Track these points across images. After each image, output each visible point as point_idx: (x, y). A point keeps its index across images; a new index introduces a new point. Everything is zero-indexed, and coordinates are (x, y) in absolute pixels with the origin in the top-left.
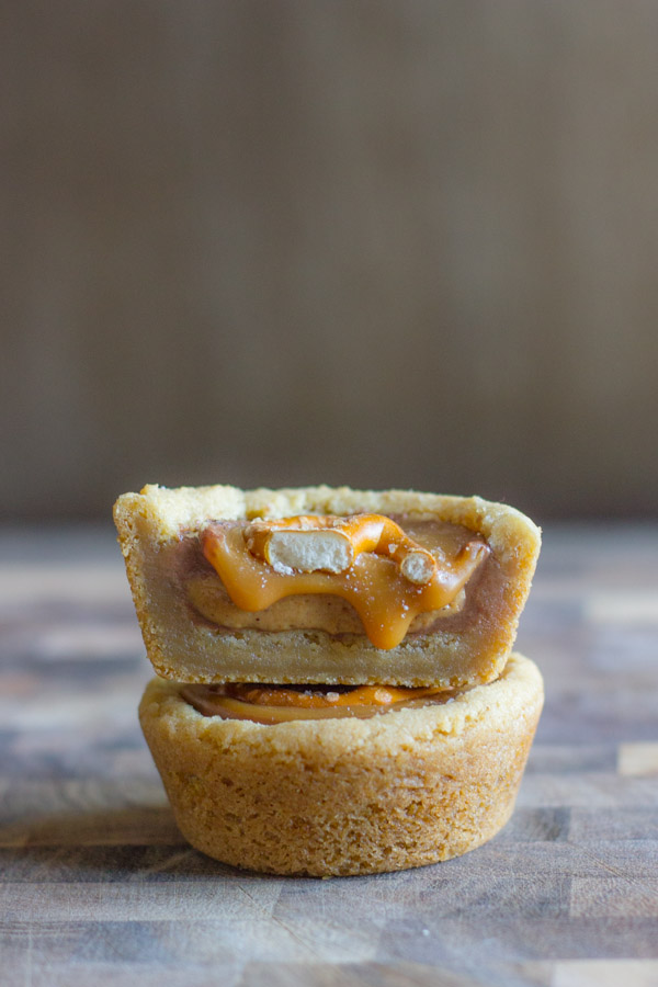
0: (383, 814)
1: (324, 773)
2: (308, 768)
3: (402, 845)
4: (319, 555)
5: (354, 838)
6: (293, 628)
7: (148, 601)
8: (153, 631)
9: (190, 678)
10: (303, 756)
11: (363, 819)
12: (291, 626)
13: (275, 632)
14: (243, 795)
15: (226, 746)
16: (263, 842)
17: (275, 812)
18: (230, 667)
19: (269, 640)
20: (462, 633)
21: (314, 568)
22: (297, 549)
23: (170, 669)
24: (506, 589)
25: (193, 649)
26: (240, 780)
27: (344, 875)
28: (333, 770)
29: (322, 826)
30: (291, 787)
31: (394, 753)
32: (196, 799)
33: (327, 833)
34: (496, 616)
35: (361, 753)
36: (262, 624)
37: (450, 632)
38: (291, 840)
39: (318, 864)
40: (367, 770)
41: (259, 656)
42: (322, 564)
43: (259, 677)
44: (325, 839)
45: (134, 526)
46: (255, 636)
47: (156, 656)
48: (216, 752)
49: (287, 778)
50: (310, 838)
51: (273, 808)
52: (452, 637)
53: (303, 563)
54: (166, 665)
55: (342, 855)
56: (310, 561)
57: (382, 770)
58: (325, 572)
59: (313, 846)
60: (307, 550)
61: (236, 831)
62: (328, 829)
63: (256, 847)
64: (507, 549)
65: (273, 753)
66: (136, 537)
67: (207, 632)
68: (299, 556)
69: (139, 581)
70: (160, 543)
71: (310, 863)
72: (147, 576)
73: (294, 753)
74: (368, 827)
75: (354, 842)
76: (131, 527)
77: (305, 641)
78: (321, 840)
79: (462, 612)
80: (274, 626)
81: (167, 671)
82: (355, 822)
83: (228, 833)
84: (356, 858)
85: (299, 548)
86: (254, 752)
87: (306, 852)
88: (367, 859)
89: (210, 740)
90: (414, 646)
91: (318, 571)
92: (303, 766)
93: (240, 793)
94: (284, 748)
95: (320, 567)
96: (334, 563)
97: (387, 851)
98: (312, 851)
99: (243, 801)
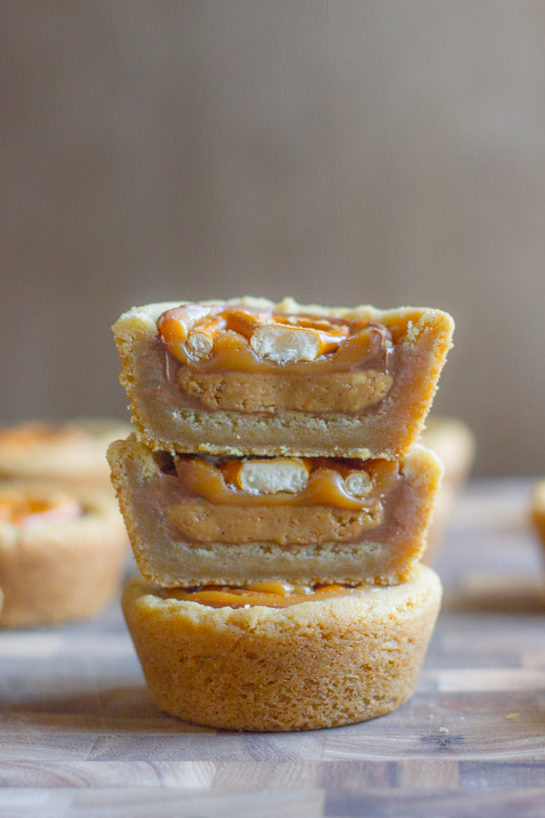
0: (370, 672)
1: (337, 640)
2: (324, 637)
3: (377, 698)
4: (281, 479)
5: (348, 693)
6: (252, 541)
7: (136, 524)
8: (141, 548)
9: (172, 583)
10: (321, 628)
11: (357, 677)
12: (249, 538)
13: (237, 544)
14: (265, 666)
15: (253, 626)
16: (275, 703)
17: (291, 677)
18: (203, 573)
19: (231, 551)
20: (383, 542)
21: (278, 490)
22: (263, 475)
23: (156, 577)
24: (417, 507)
25: (174, 560)
26: (265, 653)
27: (336, 726)
28: (342, 637)
29: (326, 685)
30: (309, 654)
31: (385, 621)
32: (213, 676)
33: (329, 690)
34: (410, 528)
35: (364, 621)
36: (227, 538)
37: (374, 541)
38: (300, 699)
39: (319, 716)
40: (366, 636)
41: (225, 564)
42: (284, 486)
43: (226, 580)
44: (328, 696)
45: (123, 466)
46: (222, 548)
47: (144, 567)
48: (244, 632)
49: (307, 647)
50: (315, 696)
51: (290, 674)
52: (375, 544)
53: (269, 486)
54: (152, 574)
55: (337, 709)
56: (274, 485)
57: (375, 635)
58: (287, 492)
59: (316, 701)
60: (271, 477)
61: (251, 697)
62: (331, 687)
63: (268, 708)
64: (417, 476)
65: (298, 627)
66: (126, 475)
67: (184, 547)
68: (265, 481)
69: (129, 508)
70: (145, 479)
71: (311, 717)
72: (135, 505)
73: (314, 624)
74: (359, 683)
75: (348, 697)
76: (121, 466)
77: (262, 551)
78: (324, 697)
79: (382, 525)
80: (235, 539)
81: (153, 578)
82: (351, 679)
83: (241, 700)
84: (346, 710)
85: (265, 475)
86: (280, 628)
87: (310, 709)
88: (352, 711)
89: (235, 624)
90: (346, 553)
91: (280, 491)
92: (321, 635)
93: (262, 664)
94: (306, 623)
95: (282, 489)
96: (292, 485)
97: (367, 702)
98: (315, 706)
99: (264, 671)
